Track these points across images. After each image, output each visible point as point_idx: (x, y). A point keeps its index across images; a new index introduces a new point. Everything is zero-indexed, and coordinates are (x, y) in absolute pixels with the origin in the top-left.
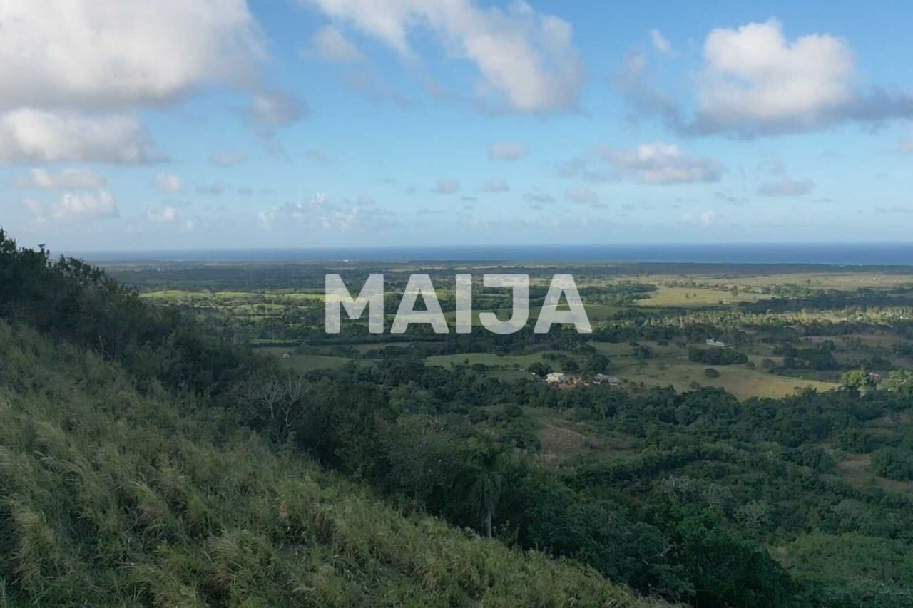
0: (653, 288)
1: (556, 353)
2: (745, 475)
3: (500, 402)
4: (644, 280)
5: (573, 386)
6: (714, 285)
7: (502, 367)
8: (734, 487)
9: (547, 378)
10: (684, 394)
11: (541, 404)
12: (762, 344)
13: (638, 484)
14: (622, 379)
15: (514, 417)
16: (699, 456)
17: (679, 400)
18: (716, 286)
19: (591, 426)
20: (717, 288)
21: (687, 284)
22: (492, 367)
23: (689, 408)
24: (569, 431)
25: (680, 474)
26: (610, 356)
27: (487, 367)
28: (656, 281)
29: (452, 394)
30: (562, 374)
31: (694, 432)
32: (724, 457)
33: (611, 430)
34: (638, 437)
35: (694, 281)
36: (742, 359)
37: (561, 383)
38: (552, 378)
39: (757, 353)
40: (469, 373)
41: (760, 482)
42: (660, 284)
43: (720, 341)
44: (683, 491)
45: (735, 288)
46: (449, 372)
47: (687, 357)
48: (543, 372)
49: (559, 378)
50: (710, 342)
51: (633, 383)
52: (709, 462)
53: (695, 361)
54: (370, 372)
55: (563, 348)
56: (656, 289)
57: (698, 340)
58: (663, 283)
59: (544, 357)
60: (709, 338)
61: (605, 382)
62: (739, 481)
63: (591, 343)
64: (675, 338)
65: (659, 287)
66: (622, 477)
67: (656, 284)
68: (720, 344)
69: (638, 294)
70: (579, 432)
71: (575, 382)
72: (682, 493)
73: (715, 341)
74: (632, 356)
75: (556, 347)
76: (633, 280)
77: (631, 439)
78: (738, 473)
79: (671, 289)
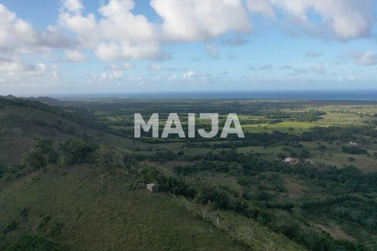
0: (324, 113)
1: (287, 147)
2: (366, 207)
3: (268, 170)
4: (320, 109)
5: (295, 163)
6: (352, 112)
7: (267, 154)
8: (361, 211)
9: (285, 160)
10: (341, 169)
11: (285, 172)
12: (373, 144)
13: (325, 209)
14: (315, 161)
15: (276, 178)
16: (349, 198)
17: (339, 172)
18: (353, 112)
19: (304, 182)
20: (353, 114)
21: (339, 111)
22: (263, 154)
23: (343, 176)
24: (296, 184)
25: (341, 206)
26: (309, 149)
27: (261, 154)
28: (325, 109)
29: (250, 167)
30: (291, 159)
31: (345, 186)
32: (358, 199)
33: (312, 184)
34: (323, 187)
35: (343, 110)
36: (364, 152)
37: (291, 162)
38: (288, 160)
39: (371, 149)
40: (255, 157)
41: (372, 210)
42: (327, 111)
43: (355, 142)
44: (343, 213)
45: (362, 114)
46: (247, 157)
47: (341, 150)
48: (284, 157)
49: (290, 160)
50: (351, 143)
51: (320, 163)
52: (352, 201)
53: (345, 152)
54: (218, 156)
55: (289, 145)
56: (326, 114)
57: (346, 142)
58: (329, 111)
59: (282, 149)
60: (351, 141)
61: (308, 162)
62: (364, 209)
63: (301, 143)
64: (336, 141)
65: (327, 112)
66: (319, 206)
67: (326, 111)
68: (355, 144)
69: (318, 116)
70: (300, 185)
71: (297, 162)
72: (342, 214)
73: (353, 143)
74: (318, 149)
75: (286, 144)
76: (316, 109)
77: (321, 188)
78: (363, 206)
79: (332, 114)
